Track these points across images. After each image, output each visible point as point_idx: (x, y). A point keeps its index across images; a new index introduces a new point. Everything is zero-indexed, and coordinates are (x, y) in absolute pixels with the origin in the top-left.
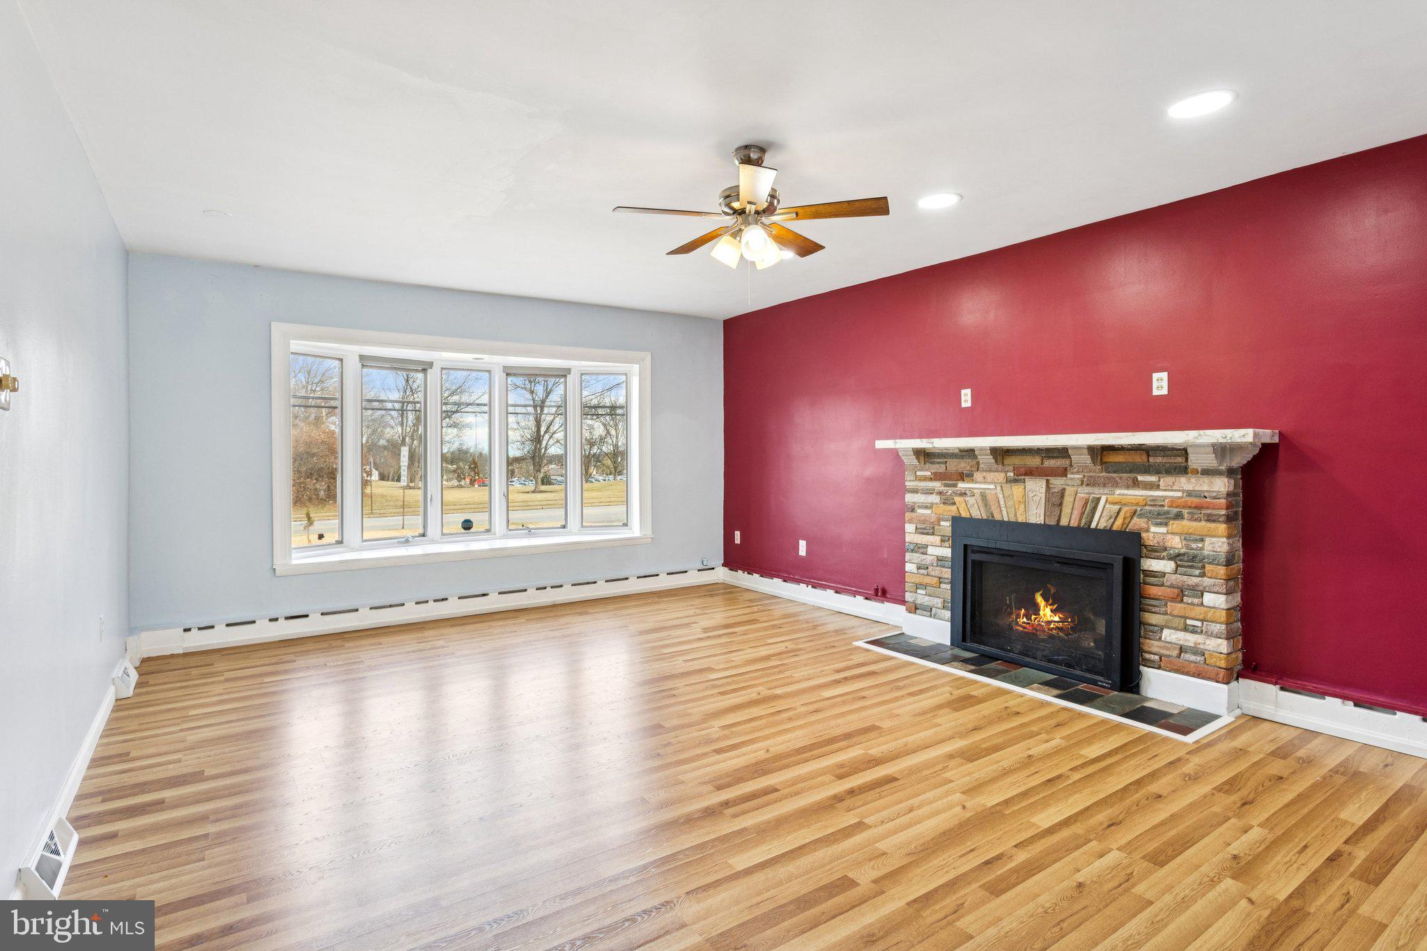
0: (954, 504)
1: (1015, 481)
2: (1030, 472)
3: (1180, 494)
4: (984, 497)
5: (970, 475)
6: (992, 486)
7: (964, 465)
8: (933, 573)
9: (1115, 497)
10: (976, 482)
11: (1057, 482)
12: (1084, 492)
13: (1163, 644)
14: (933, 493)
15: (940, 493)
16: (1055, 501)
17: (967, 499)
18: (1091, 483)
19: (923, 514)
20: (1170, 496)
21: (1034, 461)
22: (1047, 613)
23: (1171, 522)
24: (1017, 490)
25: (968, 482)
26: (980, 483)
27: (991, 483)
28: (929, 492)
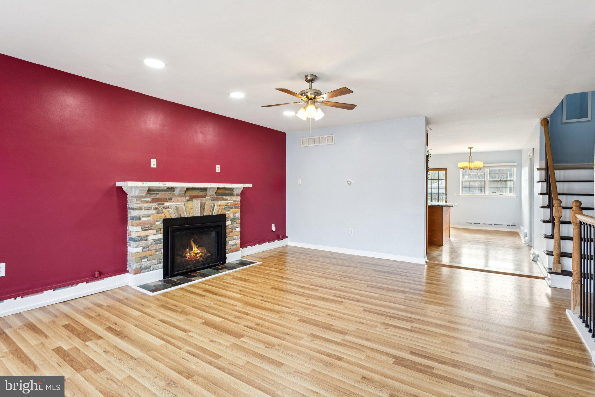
0: (162, 213)
1: (190, 200)
2: (195, 197)
3: (232, 202)
4: (176, 207)
5: (170, 199)
6: (180, 203)
7: (168, 195)
8: (152, 249)
9: (219, 204)
10: (174, 202)
11: (203, 200)
12: (210, 202)
13: (229, 246)
14: (151, 209)
15: (156, 208)
16: (203, 207)
17: (169, 210)
18: (213, 200)
19: (145, 221)
20: (230, 203)
21: (195, 193)
22: (196, 250)
23: (230, 210)
24: (190, 204)
25: (170, 202)
26: (176, 202)
27: (180, 202)
28: (149, 209)
